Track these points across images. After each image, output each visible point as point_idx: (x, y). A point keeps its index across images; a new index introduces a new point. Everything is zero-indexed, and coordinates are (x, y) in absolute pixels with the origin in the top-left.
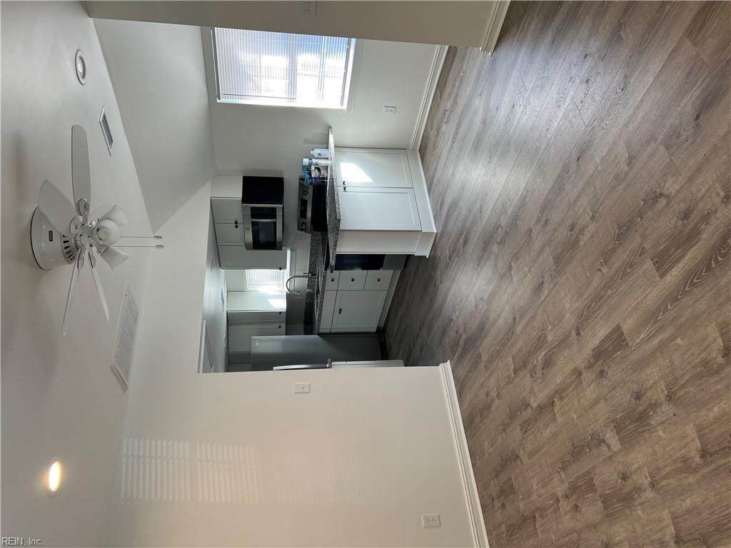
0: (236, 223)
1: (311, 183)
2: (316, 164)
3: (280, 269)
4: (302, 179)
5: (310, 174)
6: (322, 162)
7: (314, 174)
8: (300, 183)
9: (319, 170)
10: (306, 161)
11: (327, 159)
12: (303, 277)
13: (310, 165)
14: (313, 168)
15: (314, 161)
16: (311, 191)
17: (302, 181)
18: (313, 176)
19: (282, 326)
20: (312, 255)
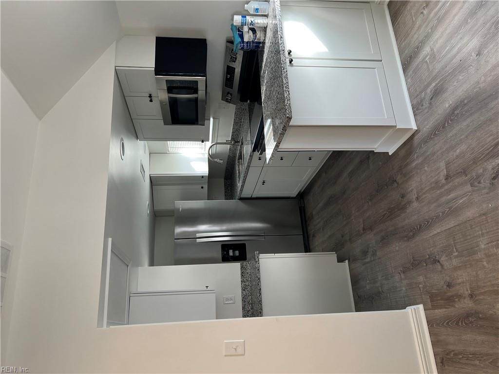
0: (150, 96)
1: (242, 48)
2: (252, 24)
3: (203, 142)
4: (230, 42)
5: (241, 36)
6: (259, 21)
7: (248, 37)
8: (227, 47)
9: (254, 30)
10: (238, 19)
11: (266, 16)
12: (225, 143)
13: (243, 24)
14: (246, 29)
15: (249, 19)
16: (240, 58)
17: (229, 44)
18: (246, 39)
19: (204, 186)
20: (235, 123)
